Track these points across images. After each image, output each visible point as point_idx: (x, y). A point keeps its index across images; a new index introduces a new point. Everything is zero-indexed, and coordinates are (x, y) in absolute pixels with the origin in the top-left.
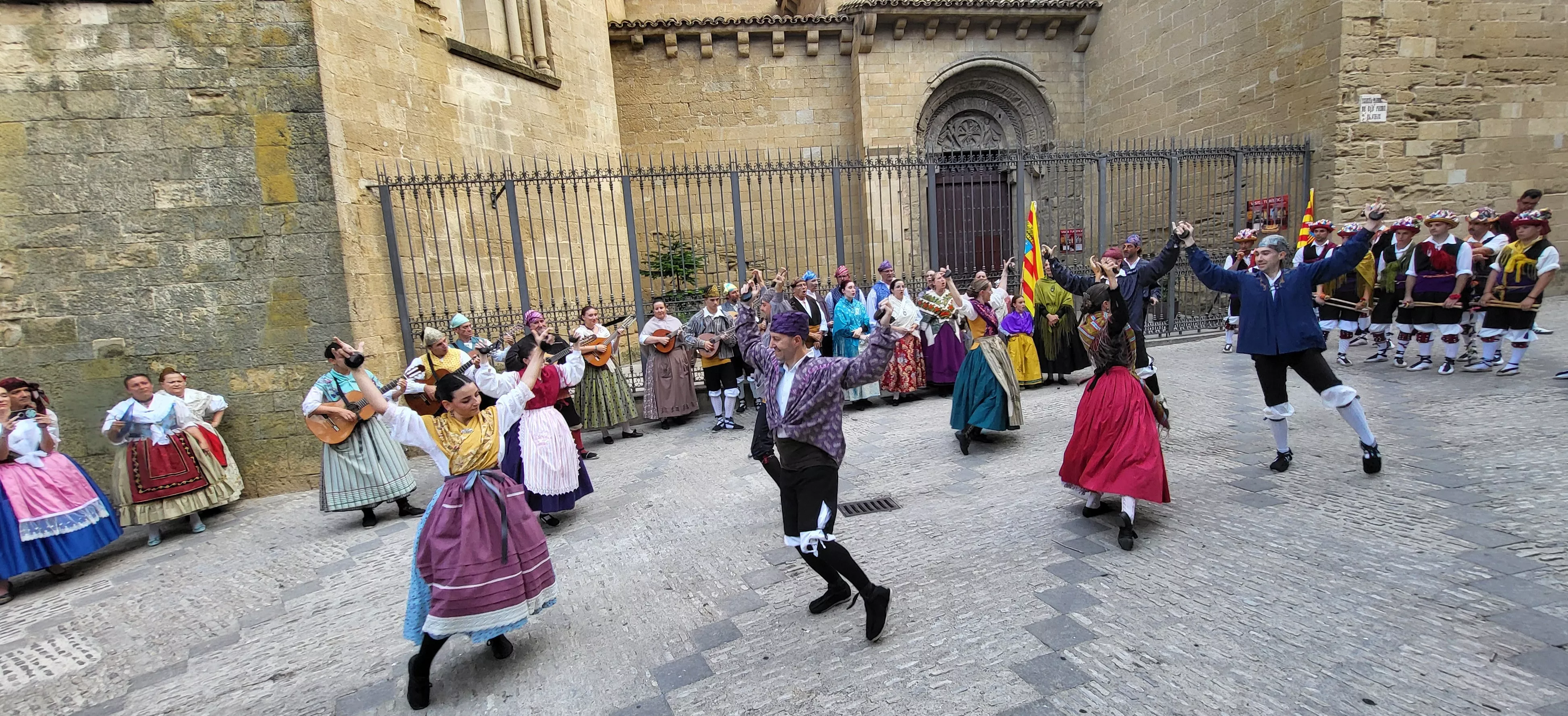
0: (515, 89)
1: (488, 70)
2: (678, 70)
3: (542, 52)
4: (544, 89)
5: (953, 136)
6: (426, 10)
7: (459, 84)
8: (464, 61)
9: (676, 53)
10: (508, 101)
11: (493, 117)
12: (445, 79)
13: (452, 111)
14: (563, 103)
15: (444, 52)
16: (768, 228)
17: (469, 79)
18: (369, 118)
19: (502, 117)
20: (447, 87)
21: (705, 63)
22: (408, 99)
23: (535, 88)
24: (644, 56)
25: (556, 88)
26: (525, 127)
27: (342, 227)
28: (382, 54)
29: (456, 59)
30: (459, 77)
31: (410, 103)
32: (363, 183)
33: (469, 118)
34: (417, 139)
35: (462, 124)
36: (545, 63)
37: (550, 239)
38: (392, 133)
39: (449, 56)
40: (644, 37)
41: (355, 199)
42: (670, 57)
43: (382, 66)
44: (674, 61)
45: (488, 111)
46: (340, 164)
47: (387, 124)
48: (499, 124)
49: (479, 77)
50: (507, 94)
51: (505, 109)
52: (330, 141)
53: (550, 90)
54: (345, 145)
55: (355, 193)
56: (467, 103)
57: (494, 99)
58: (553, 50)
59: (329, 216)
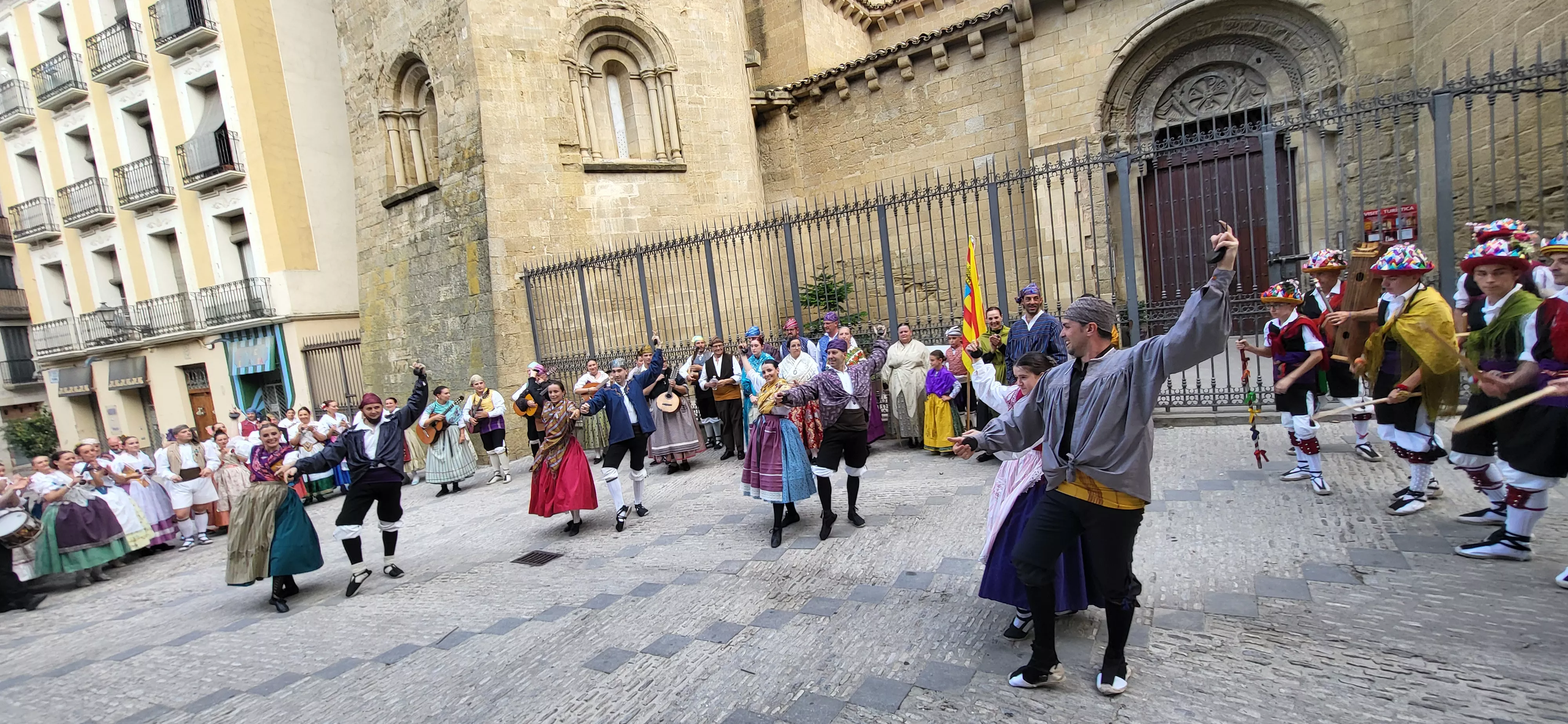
0: (643, 182)
1: (618, 176)
2: (852, 108)
3: (676, 146)
4: (672, 175)
5: (1181, 104)
6: (568, 149)
7: (593, 192)
8: (598, 175)
9: (848, 94)
10: (636, 193)
11: (622, 209)
12: (581, 192)
13: (587, 214)
14: (692, 181)
15: (582, 174)
16: (939, 248)
17: (601, 187)
18: (523, 234)
19: (630, 207)
20: (583, 198)
21: (874, 95)
22: (552, 214)
23: (663, 177)
24: (824, 104)
25: (684, 171)
26: (652, 209)
27: (495, 307)
28: (533, 188)
29: (591, 176)
30: (594, 188)
31: (553, 217)
32: (518, 276)
33: (601, 214)
34: (557, 240)
35: (594, 220)
36: (677, 154)
37: (670, 291)
38: (539, 240)
39: (586, 175)
40: (821, 88)
41: (513, 287)
42: (844, 100)
43: (532, 197)
44: (848, 102)
45: (617, 205)
46: (499, 267)
47: (535, 234)
48: (627, 213)
49: (611, 183)
50: (636, 189)
51: (633, 200)
52: (491, 254)
53: (677, 175)
54: (506, 254)
55: (512, 283)
56: (599, 205)
57: (624, 196)
58: (683, 141)
59: (490, 301)
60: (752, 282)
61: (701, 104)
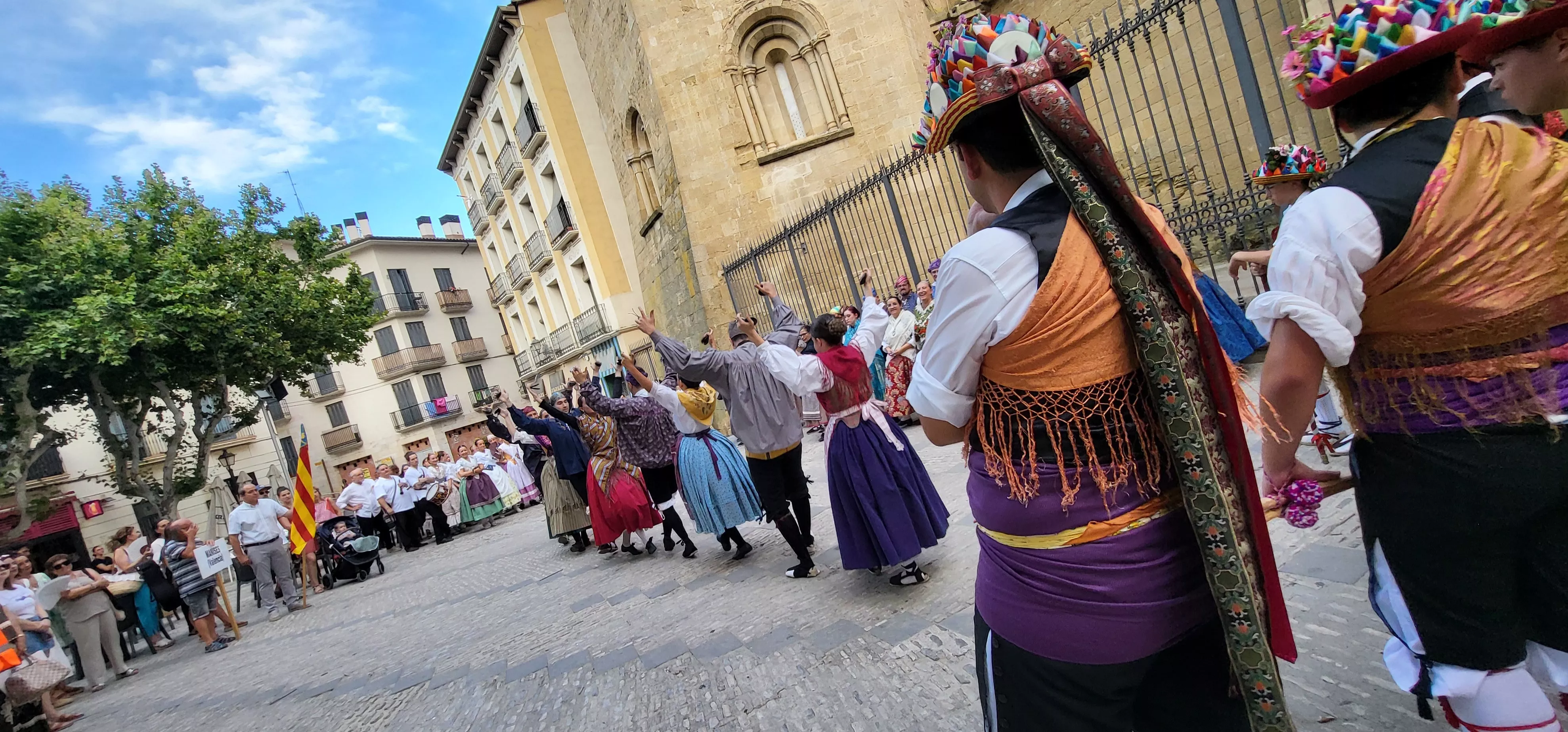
0: (814, 158)
1: (790, 159)
3: (842, 111)
4: (841, 142)
6: (742, 149)
7: (770, 182)
8: (772, 164)
10: (809, 171)
11: (798, 190)
12: (760, 185)
13: (767, 203)
14: (862, 142)
15: (758, 168)
17: (777, 174)
18: (718, 236)
19: (805, 185)
20: (763, 189)
22: (738, 212)
23: (834, 146)
25: (853, 134)
26: (827, 181)
27: (705, 304)
28: (720, 194)
29: (765, 167)
30: (770, 177)
31: (739, 215)
32: (720, 274)
33: (780, 200)
34: (746, 234)
35: (775, 206)
36: (845, 118)
37: (856, 258)
38: (731, 237)
39: (761, 168)
41: (717, 284)
43: (720, 202)
45: (793, 187)
46: (704, 270)
47: (727, 234)
48: (803, 192)
49: (785, 168)
50: (808, 166)
51: (808, 178)
52: (696, 261)
53: (846, 140)
54: (708, 257)
55: (716, 281)
56: (777, 192)
57: (797, 177)
58: (847, 105)
59: (701, 301)
60: (942, 229)
61: (860, 58)
